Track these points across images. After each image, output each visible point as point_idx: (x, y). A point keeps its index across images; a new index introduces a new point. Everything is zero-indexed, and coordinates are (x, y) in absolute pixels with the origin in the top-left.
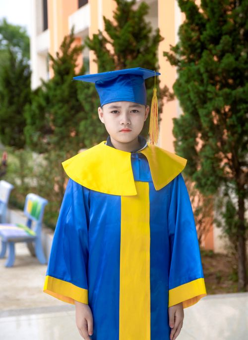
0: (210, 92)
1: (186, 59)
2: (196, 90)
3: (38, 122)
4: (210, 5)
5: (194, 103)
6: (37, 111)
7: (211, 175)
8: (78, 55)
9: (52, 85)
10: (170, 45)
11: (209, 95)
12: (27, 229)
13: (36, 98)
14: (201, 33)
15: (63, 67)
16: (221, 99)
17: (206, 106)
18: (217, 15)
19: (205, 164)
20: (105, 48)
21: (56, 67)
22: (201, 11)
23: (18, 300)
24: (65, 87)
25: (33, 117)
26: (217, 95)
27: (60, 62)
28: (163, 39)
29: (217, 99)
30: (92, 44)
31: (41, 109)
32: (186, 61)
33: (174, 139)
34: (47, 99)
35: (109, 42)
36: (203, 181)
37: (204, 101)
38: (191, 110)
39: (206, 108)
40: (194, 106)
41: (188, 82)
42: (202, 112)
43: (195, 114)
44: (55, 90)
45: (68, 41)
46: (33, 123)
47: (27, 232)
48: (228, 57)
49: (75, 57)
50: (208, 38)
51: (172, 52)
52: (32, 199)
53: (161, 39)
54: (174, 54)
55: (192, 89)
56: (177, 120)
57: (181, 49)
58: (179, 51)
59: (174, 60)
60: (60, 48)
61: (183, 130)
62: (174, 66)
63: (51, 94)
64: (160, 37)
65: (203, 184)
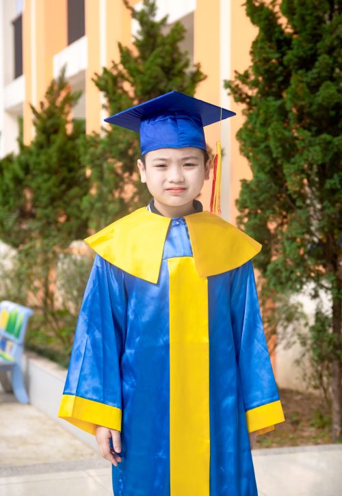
0: (298, 139)
1: (258, 93)
2: (279, 136)
3: (11, 201)
4: (299, 10)
5: (274, 155)
6: (11, 185)
7: (298, 265)
8: (71, 106)
9: (34, 149)
10: (236, 72)
11: (299, 144)
13: (11, 167)
14: (284, 54)
15: (49, 123)
16: (318, 148)
17: (293, 160)
18: (309, 26)
19: (288, 249)
20: (122, 88)
21: (38, 122)
22: (283, 21)
24: (53, 150)
25: (5, 193)
26: (311, 144)
27: (44, 116)
28: (206, 77)
29: (311, 149)
30: (102, 83)
31: (18, 181)
32: (259, 95)
33: (238, 213)
34: (26, 169)
35: (128, 80)
36: (284, 275)
37: (290, 150)
38: (268, 169)
39: (294, 163)
40: (274, 160)
41: (265, 124)
42: (288, 169)
43: (275, 174)
44: (38, 155)
45: (56, 88)
46: (6, 203)
48: (328, 87)
49: (66, 109)
50: (296, 60)
51: (238, 82)
52: (7, 308)
53: (202, 77)
54: (241, 86)
55: (274, 134)
56: (248, 182)
57: (252, 78)
58: (249, 80)
59: (241, 95)
60: (46, 97)
61: (256, 198)
62: (239, 103)
63: (32, 160)
64: (201, 74)
65: (283, 280)
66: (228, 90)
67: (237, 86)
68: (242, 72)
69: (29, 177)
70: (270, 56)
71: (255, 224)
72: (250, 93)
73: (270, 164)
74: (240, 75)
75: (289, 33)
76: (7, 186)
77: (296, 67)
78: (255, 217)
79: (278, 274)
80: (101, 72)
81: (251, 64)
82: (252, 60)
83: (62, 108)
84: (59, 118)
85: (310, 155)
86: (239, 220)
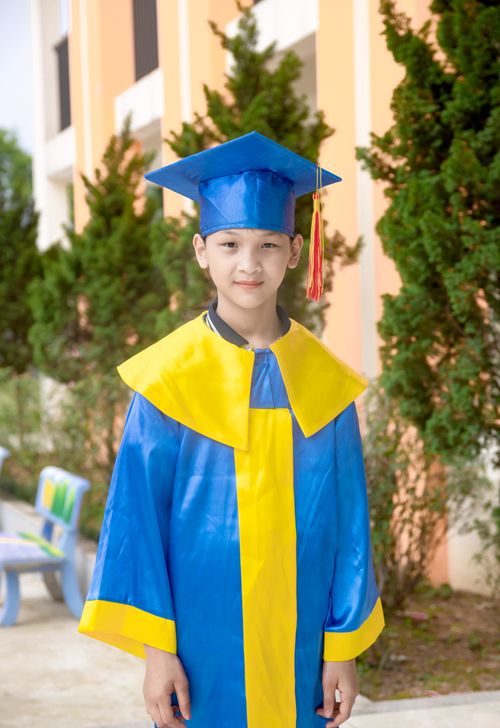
0: (467, 233)
1: (407, 164)
2: (436, 231)
3: (57, 316)
4: (461, 42)
5: (431, 260)
6: (56, 294)
7: (471, 421)
9: (87, 239)
10: (373, 135)
11: (467, 242)
12: (44, 542)
13: (55, 266)
14: (442, 107)
15: (108, 201)
17: (458, 265)
18: (476, 64)
19: (455, 396)
21: (93, 199)
22: (440, 56)
23: (33, 701)
24: (114, 240)
25: (48, 305)
26: (483, 241)
27: (102, 190)
28: (333, 131)
31: (65, 288)
32: (408, 168)
33: (383, 343)
34: (77, 268)
35: (219, 140)
36: (452, 434)
37: (453, 255)
38: (422, 278)
39: (460, 271)
40: (431, 267)
41: (415, 213)
42: (450, 278)
43: (434, 286)
44: (94, 247)
45: (118, 146)
46: (49, 319)
47: (44, 549)
49: (133, 179)
50: (459, 115)
51: (376, 150)
52: (52, 478)
53: (327, 132)
54: (382, 155)
55: (429, 227)
56: (393, 299)
57: (398, 142)
58: (392, 146)
59: (381, 168)
60: (103, 161)
61: (406, 322)
62: (379, 180)
63: (85, 255)
64: (326, 127)
65: (451, 441)
66: (362, 163)
67: (375, 155)
68: (381, 134)
69: (82, 279)
70: (422, 109)
71: (407, 359)
72: (394, 165)
73: (425, 272)
74: (379, 139)
75: (449, 74)
76: (50, 294)
77: (460, 126)
78: (407, 348)
79: (443, 433)
80: (179, 131)
81: (394, 123)
82: (395, 118)
83: (126, 179)
84: (124, 191)
85: (483, 258)
86: (384, 353)
